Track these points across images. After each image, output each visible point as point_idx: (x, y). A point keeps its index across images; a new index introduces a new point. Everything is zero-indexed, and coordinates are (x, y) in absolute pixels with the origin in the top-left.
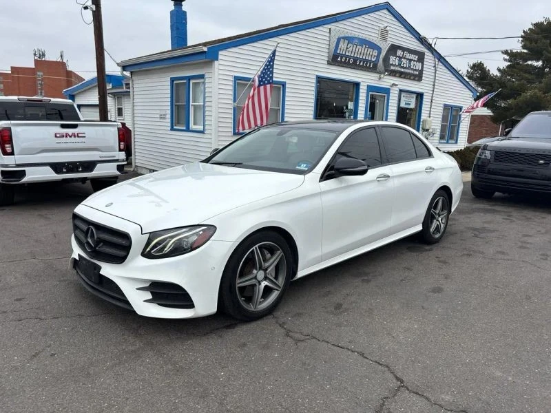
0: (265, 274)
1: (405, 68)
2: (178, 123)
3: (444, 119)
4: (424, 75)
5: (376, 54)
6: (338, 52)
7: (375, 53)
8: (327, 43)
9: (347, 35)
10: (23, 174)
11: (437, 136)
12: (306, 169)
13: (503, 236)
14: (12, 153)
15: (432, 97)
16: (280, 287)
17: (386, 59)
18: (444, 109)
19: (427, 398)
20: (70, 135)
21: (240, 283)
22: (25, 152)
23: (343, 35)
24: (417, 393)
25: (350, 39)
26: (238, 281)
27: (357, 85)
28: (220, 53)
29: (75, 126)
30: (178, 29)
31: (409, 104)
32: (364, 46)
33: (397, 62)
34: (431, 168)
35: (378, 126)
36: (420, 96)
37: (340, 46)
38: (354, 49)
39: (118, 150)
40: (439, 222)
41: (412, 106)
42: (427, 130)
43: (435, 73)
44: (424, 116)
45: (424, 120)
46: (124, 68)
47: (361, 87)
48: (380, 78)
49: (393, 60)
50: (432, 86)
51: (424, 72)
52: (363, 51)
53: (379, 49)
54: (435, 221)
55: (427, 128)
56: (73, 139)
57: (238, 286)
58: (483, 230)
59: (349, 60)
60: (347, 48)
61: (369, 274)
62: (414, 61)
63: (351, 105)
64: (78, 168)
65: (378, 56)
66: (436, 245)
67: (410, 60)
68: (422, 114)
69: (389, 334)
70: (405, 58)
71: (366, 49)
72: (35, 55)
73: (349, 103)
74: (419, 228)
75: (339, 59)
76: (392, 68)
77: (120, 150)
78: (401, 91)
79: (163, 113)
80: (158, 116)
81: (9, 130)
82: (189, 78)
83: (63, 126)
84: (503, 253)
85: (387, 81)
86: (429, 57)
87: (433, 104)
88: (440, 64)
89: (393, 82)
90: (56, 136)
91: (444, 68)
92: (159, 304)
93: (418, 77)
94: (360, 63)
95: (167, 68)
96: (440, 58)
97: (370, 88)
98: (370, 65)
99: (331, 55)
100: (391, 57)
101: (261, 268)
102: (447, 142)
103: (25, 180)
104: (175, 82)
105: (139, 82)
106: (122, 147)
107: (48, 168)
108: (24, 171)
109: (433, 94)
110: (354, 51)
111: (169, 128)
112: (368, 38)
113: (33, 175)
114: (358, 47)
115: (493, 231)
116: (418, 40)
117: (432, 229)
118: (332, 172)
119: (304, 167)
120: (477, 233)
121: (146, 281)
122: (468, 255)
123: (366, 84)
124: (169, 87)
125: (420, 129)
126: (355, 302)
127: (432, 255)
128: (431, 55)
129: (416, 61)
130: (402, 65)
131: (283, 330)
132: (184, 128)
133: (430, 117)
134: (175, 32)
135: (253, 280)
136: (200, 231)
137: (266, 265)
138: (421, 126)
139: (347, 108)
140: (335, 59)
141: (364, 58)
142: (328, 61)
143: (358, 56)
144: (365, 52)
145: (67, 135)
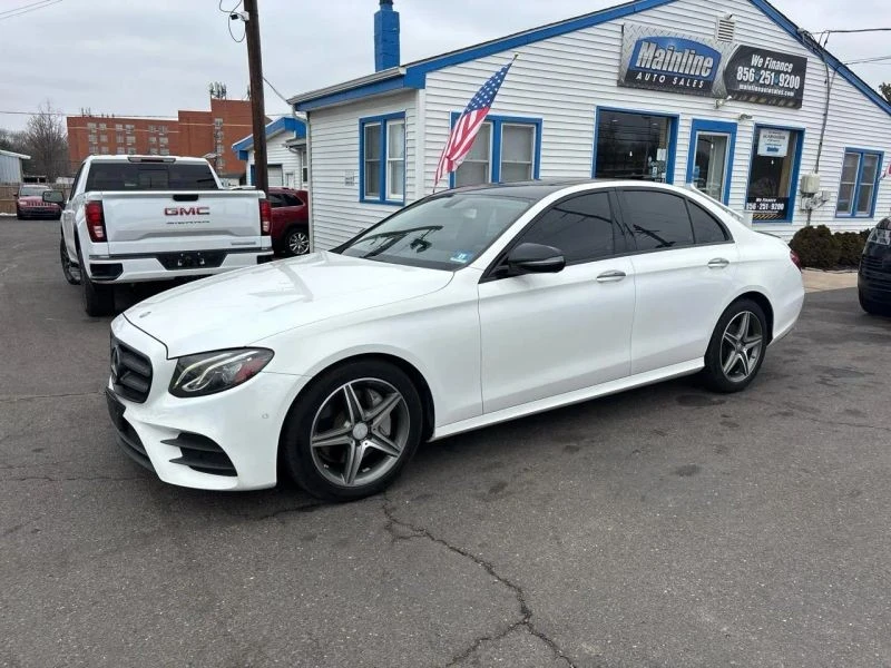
0: (369, 429)
1: (768, 86)
2: (372, 190)
3: (847, 173)
4: (804, 97)
5: (710, 65)
6: (638, 65)
7: (709, 62)
8: (618, 50)
9: (654, 35)
10: (118, 269)
11: (833, 203)
12: (464, 262)
13: (876, 383)
14: (104, 239)
15: (822, 135)
16: (399, 452)
17: (730, 74)
18: (847, 156)
19: (554, 646)
20: (187, 210)
21: (316, 441)
22: (122, 237)
23: (646, 36)
24: (542, 636)
25: (659, 42)
26: (313, 438)
27: (673, 120)
28: (428, 76)
29: (194, 198)
30: (384, 40)
31: (776, 150)
32: (687, 52)
33: (751, 76)
34: (722, 261)
35: (615, 189)
36: (797, 135)
37: (641, 54)
38: (668, 58)
39: (259, 232)
40: (742, 355)
41: (782, 152)
42: (811, 195)
43: (828, 93)
44: (805, 169)
45: (804, 178)
46: (297, 106)
47: (681, 123)
48: (717, 107)
49: (743, 73)
50: (822, 117)
51: (805, 92)
52: (684, 60)
53: (717, 56)
54: (733, 353)
55: (810, 191)
56: (191, 217)
57: (312, 445)
58: (846, 372)
59: (657, 79)
60: (654, 57)
61: (582, 438)
62: (786, 73)
63: (661, 155)
64: (199, 261)
65: (714, 69)
66: (738, 394)
67: (778, 73)
68: (801, 167)
69: (557, 538)
70: (766, 69)
71: (691, 57)
72: (212, 92)
73: (659, 151)
74: (700, 364)
75: (639, 77)
76: (741, 87)
77: (263, 233)
78: (759, 127)
79: (350, 175)
80: (343, 180)
81: (100, 204)
82: (385, 119)
83: (177, 198)
84: (856, 413)
85: (731, 111)
86: (814, 65)
87: (823, 148)
88: (838, 76)
89: (742, 112)
90: (166, 214)
91: (846, 83)
92: (192, 467)
93: (795, 101)
94: (679, 81)
95: (353, 104)
96: (839, 67)
97: (698, 125)
98: (698, 84)
99: (625, 71)
100: (740, 68)
101: (358, 419)
102: (853, 216)
103: (121, 278)
104: (366, 126)
105: (321, 126)
106: (266, 228)
107: (155, 260)
108: (121, 265)
109: (823, 130)
110: (667, 61)
111: (358, 199)
112: (693, 37)
113: (132, 271)
114: (676, 54)
115: (862, 375)
116: (794, 37)
117: (727, 368)
118: (507, 266)
119: (461, 258)
120: (828, 376)
121: (174, 431)
122: (786, 414)
123: (690, 118)
124: (357, 134)
125: (798, 193)
126: (530, 483)
127: (718, 411)
128: (820, 62)
129: (790, 74)
130: (761, 82)
131: (385, 520)
132: (378, 199)
133: (816, 171)
134: (381, 46)
135: (345, 438)
136: (248, 357)
137: (369, 415)
138: (798, 188)
139: (654, 160)
140: (632, 78)
141: (687, 72)
142: (618, 81)
143: (676, 70)
144: (690, 62)
145: (182, 212)
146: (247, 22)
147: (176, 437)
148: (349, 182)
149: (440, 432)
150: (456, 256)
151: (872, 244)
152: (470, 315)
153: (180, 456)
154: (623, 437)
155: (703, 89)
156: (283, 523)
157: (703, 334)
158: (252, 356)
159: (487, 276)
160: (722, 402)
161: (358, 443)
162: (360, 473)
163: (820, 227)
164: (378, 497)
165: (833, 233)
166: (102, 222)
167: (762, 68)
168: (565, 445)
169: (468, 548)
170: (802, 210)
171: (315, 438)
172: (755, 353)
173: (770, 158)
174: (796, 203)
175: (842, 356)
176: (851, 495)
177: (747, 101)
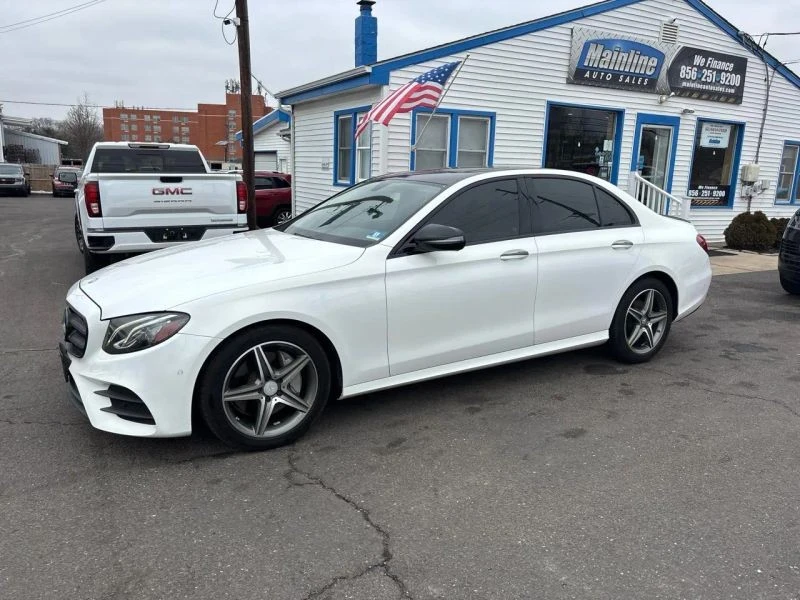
0: (279, 387)
1: (710, 83)
2: (344, 175)
3: (786, 164)
4: (745, 94)
5: (655, 64)
6: (586, 64)
7: (654, 62)
8: (567, 51)
9: (601, 37)
10: (111, 241)
11: (771, 192)
12: (377, 239)
14: (99, 215)
15: (762, 129)
16: (307, 408)
17: (673, 72)
18: (785, 148)
20: (172, 190)
21: (228, 396)
22: (115, 213)
23: (594, 38)
24: (395, 578)
25: (606, 44)
26: (224, 394)
27: (619, 114)
28: (392, 74)
29: (179, 180)
30: (363, 43)
31: (718, 142)
32: (633, 52)
33: (693, 74)
34: (626, 243)
36: (738, 129)
37: (589, 54)
38: (614, 58)
39: (236, 211)
40: (647, 329)
41: (724, 144)
42: (751, 183)
43: (768, 90)
44: (746, 159)
45: (744, 169)
46: (283, 99)
47: (626, 117)
48: (661, 102)
49: (685, 71)
50: (762, 112)
51: (745, 89)
52: (630, 60)
53: (661, 56)
54: (638, 327)
55: (750, 178)
56: (176, 197)
57: (224, 400)
59: (604, 77)
60: (602, 57)
61: (486, 400)
62: (727, 72)
63: (608, 145)
64: (182, 235)
65: (658, 68)
67: (719, 72)
68: (742, 158)
70: (708, 68)
71: (637, 57)
72: (227, 87)
73: (606, 141)
74: (604, 336)
75: (587, 75)
76: (684, 84)
77: (240, 212)
78: (701, 121)
79: (326, 161)
80: (320, 166)
81: (96, 184)
82: (355, 112)
83: (164, 180)
84: (750, 385)
85: (674, 106)
86: (755, 65)
87: (763, 141)
88: (776, 75)
89: (685, 107)
90: (154, 193)
91: (785, 81)
92: (121, 416)
93: (736, 97)
94: (624, 79)
95: (331, 98)
96: (778, 66)
97: (642, 118)
98: (643, 81)
99: (574, 70)
100: (683, 67)
101: (268, 378)
102: (792, 203)
103: (113, 248)
104: (340, 118)
105: (303, 118)
106: (242, 207)
107: (143, 233)
108: (112, 238)
109: (763, 124)
110: (613, 61)
111: (332, 183)
112: (639, 39)
113: (122, 243)
114: (622, 54)
115: (766, 350)
116: (735, 39)
117: (631, 340)
118: (414, 244)
119: (375, 236)
120: (733, 351)
121: (105, 384)
122: (683, 384)
123: (636, 112)
124: (333, 125)
125: (738, 181)
126: (427, 439)
127: (618, 379)
128: (759, 61)
129: (731, 73)
130: (703, 79)
131: (287, 468)
132: (348, 182)
133: (757, 162)
134: (360, 47)
135: (257, 393)
136: (167, 320)
137: (278, 374)
138: (739, 177)
139: (601, 150)
140: (580, 76)
141: (632, 71)
142: (568, 79)
143: (622, 69)
144: (635, 61)
145: (168, 191)
146: (238, 27)
147: (106, 388)
148: (325, 168)
149: (349, 390)
150: (371, 235)
151: (791, 229)
152: (376, 287)
153: (110, 405)
154: (524, 400)
155: (649, 86)
156: (197, 467)
157: (608, 309)
158: (171, 319)
159: (395, 253)
160: (625, 372)
161: (268, 399)
162: (271, 425)
163: (756, 213)
164: (287, 448)
165: (769, 219)
166: (97, 199)
167: (704, 67)
168: (468, 406)
169: (352, 496)
170: (742, 197)
171: (226, 393)
172: (660, 328)
173: (711, 149)
174: (737, 191)
175: (750, 332)
176: (722, 461)
177: (690, 97)
